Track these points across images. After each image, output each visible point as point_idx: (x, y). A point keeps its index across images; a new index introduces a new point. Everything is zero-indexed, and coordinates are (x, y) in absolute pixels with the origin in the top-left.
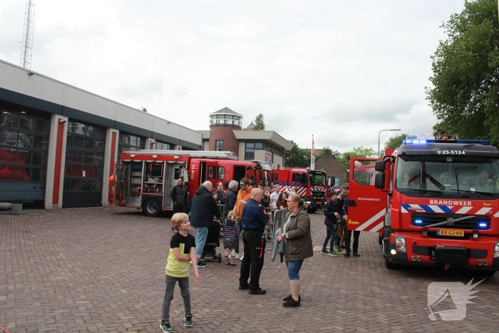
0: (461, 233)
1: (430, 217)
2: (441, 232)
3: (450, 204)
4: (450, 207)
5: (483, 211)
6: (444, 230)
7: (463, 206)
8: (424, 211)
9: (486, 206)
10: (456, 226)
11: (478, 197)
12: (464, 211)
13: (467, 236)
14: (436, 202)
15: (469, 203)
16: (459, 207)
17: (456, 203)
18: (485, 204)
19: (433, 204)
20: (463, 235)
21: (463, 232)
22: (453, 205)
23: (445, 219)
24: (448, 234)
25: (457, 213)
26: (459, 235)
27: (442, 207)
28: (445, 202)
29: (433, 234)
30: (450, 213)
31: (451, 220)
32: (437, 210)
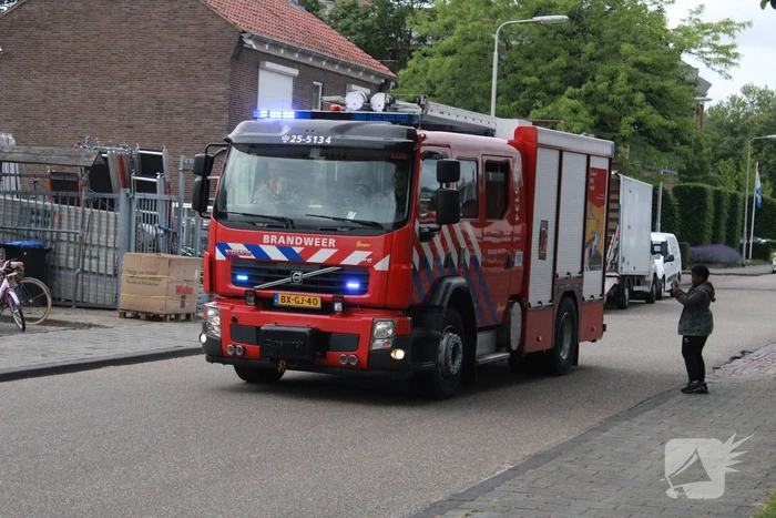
0: (313, 300)
1: (264, 269)
2: (282, 298)
3: (298, 243)
4: (298, 250)
5: (356, 258)
6: (286, 294)
7: (321, 247)
8: (253, 257)
9: (361, 249)
10: (307, 286)
11: (353, 229)
12: (321, 256)
13: (327, 308)
14: (274, 238)
15: (332, 242)
16: (313, 250)
17: (309, 241)
18: (359, 244)
19: (269, 244)
20: (319, 305)
21: (319, 299)
22: (303, 245)
23: (288, 273)
24: (293, 303)
25: (309, 261)
26: (312, 305)
27: (284, 249)
28: (290, 240)
29: (266, 303)
30: (297, 261)
31: (299, 276)
32: (275, 254)
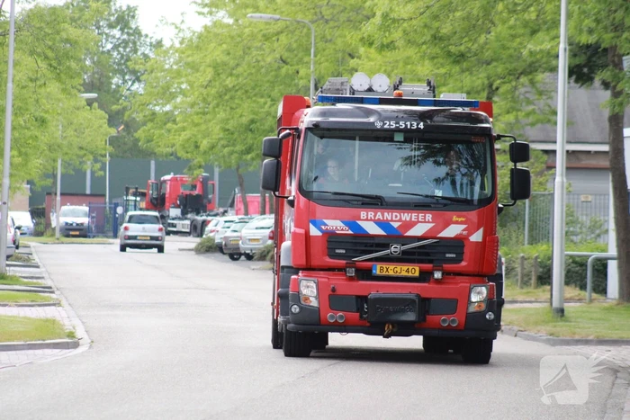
0: (414, 270)
1: (362, 243)
2: (378, 269)
3: (396, 218)
4: (396, 225)
5: (452, 231)
6: (385, 266)
7: (419, 222)
8: (350, 232)
9: (457, 223)
10: (405, 258)
11: (445, 205)
12: (418, 231)
13: (425, 276)
14: (371, 214)
15: (429, 217)
16: (410, 225)
17: (406, 217)
18: (455, 218)
19: (367, 220)
20: (417, 274)
21: (417, 269)
22: (400, 220)
23: (387, 246)
24: (391, 273)
25: (406, 234)
26: (410, 274)
27: (379, 223)
28: (387, 216)
29: (365, 274)
30: (396, 237)
32: (373, 229)
